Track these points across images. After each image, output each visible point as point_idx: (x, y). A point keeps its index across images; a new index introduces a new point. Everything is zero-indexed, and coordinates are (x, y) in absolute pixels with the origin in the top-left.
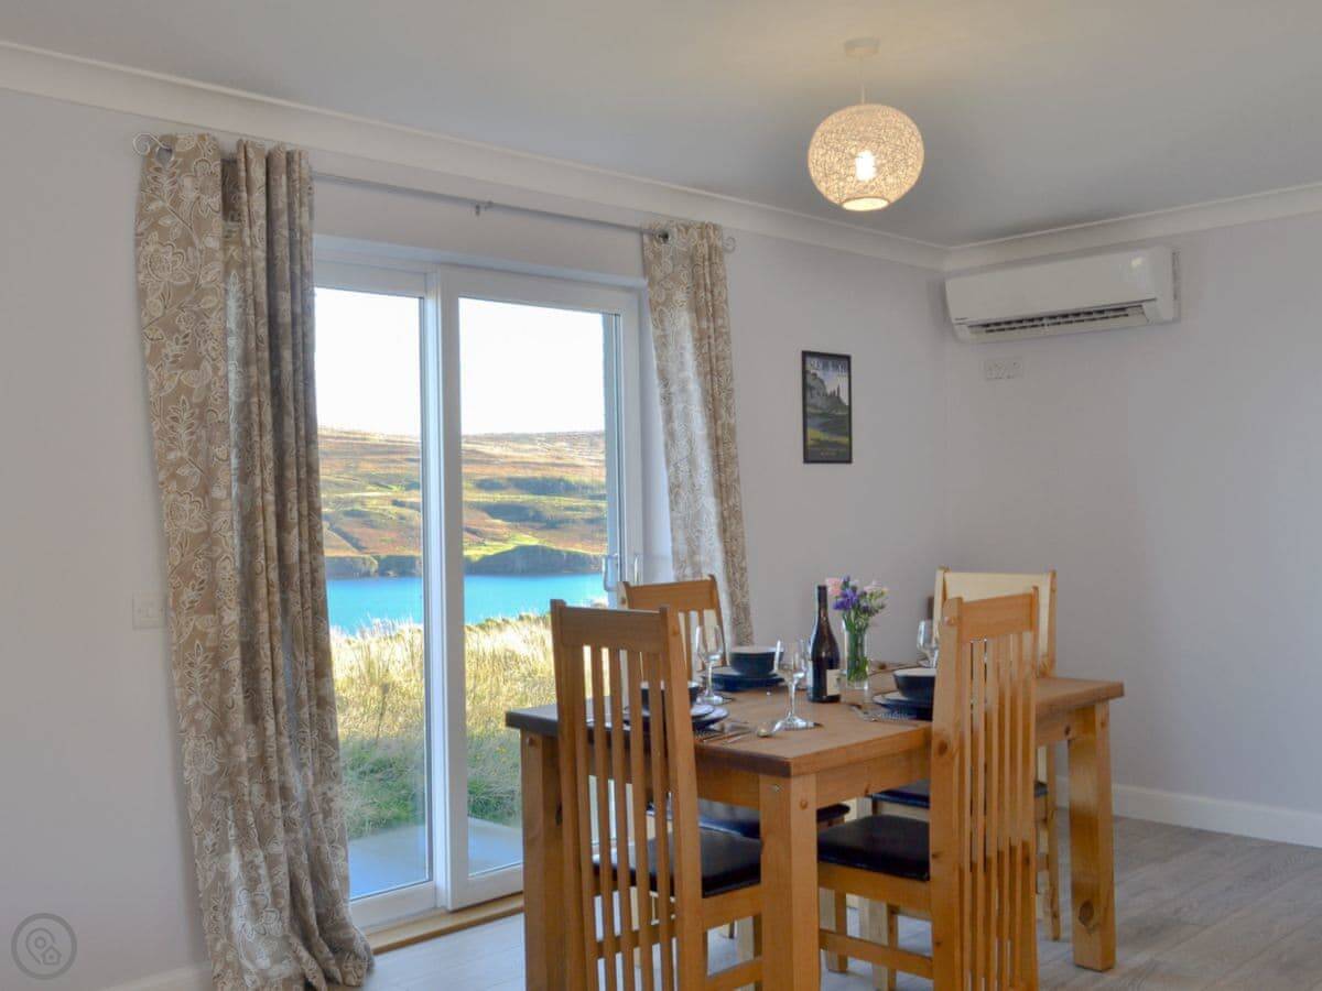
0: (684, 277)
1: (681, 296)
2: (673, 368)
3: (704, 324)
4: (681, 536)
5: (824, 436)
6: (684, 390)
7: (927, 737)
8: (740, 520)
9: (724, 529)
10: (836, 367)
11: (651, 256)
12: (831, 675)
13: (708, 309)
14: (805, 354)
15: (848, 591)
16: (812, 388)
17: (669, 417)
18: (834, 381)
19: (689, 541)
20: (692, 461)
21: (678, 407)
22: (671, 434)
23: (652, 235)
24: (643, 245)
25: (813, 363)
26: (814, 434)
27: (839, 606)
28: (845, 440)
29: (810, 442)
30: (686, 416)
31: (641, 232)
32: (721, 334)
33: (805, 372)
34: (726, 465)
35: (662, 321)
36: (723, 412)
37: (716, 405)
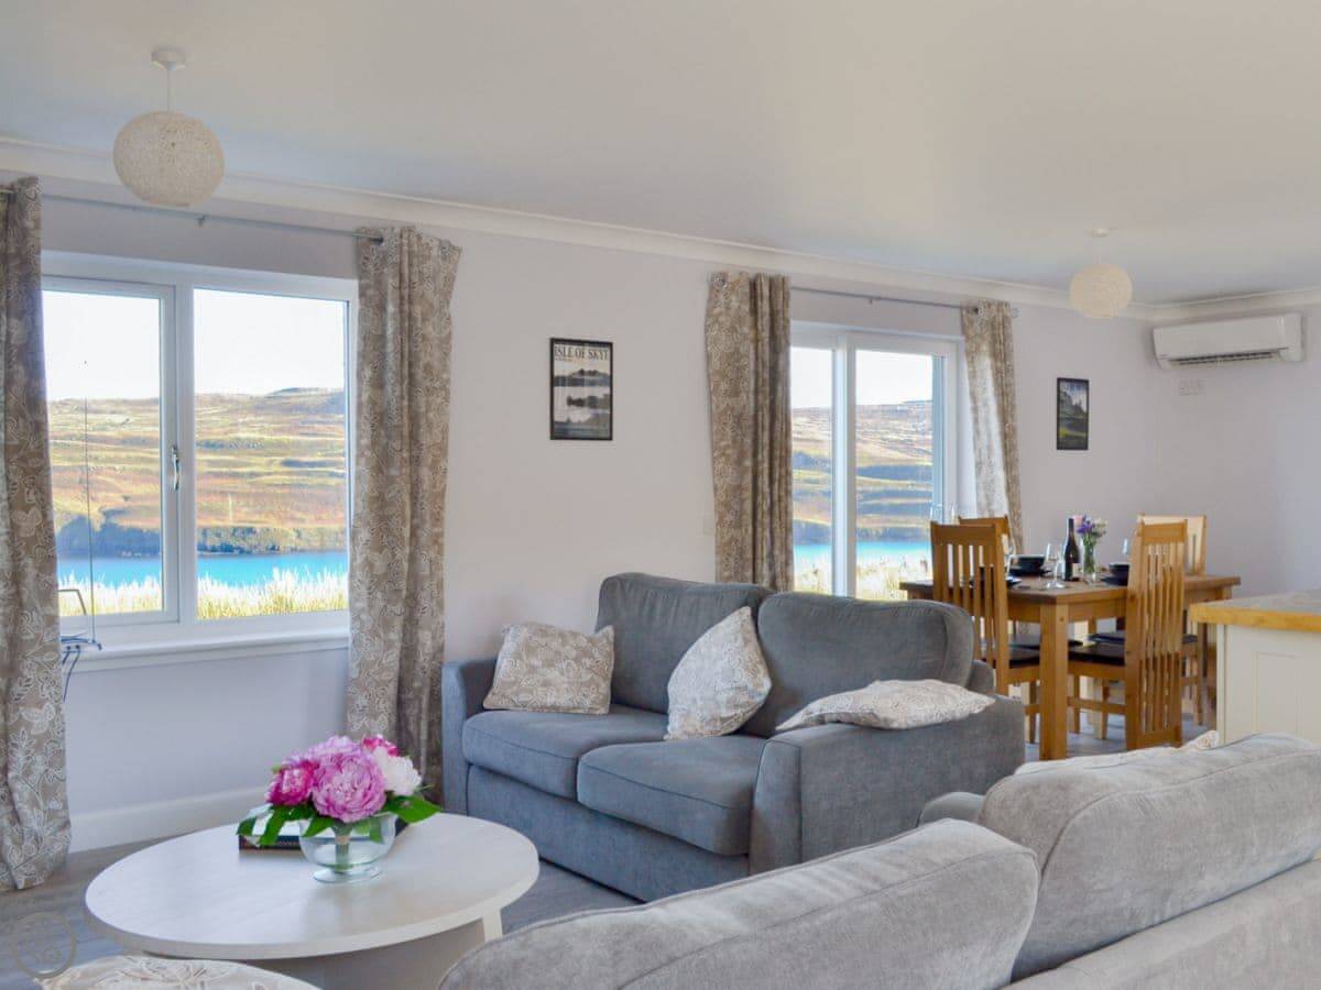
0: (987, 335)
1: (985, 348)
2: (979, 390)
3: (999, 364)
4: (982, 493)
5: (1069, 432)
6: (985, 405)
7: (1125, 592)
8: (1018, 484)
9: (1008, 489)
10: (1079, 388)
11: (967, 324)
12: (1075, 566)
13: (1001, 355)
14: (1059, 380)
15: (1085, 523)
16: (1063, 402)
17: (976, 421)
18: (1078, 397)
19: (987, 497)
20: (989, 448)
21: (982, 414)
22: (977, 432)
23: (967, 309)
24: (962, 316)
25: (1065, 387)
26: (1064, 431)
27: (1081, 531)
28: (1084, 435)
29: (1061, 436)
30: (987, 422)
31: (961, 308)
32: (1009, 371)
33: (1059, 391)
34: (1010, 451)
35: (972, 362)
36: (1010, 419)
37: (1005, 414)
